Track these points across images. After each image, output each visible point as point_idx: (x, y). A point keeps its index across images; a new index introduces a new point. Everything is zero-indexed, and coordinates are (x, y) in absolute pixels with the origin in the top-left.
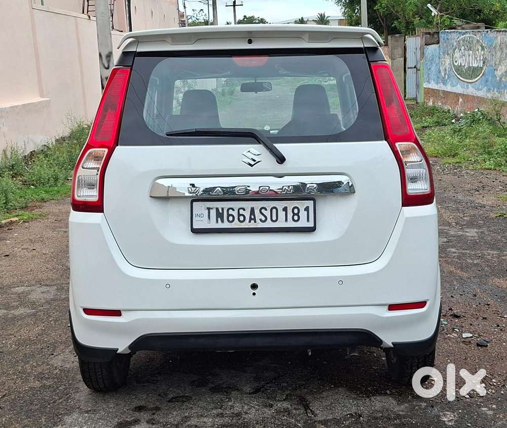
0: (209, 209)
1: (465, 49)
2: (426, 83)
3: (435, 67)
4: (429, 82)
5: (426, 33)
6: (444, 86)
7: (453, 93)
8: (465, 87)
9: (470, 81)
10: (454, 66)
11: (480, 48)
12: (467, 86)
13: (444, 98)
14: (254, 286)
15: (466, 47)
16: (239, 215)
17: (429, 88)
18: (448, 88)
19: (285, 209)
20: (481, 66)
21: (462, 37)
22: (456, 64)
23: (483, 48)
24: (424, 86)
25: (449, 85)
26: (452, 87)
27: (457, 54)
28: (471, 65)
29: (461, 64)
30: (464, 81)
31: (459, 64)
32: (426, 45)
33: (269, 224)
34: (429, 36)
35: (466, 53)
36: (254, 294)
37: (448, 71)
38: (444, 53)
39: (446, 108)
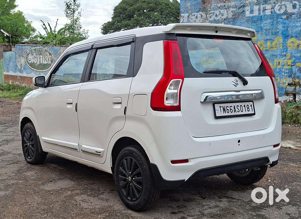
0: (220, 107)
1: (36, 54)
2: (6, 72)
3: (13, 64)
4: (8, 71)
5: (4, 45)
6: (21, 74)
7: (28, 77)
8: (38, 74)
9: (42, 71)
10: (29, 63)
11: (48, 54)
12: (39, 73)
13: (21, 80)
14: (239, 141)
15: (37, 53)
16: (231, 109)
17: (9, 75)
18: (24, 74)
19: (244, 106)
20: (50, 63)
21: (34, 48)
22: (30, 62)
23: (50, 54)
24: (4, 74)
25: (25, 73)
26: (27, 74)
27: (30, 57)
28: (42, 63)
29: (34, 62)
30: (37, 71)
31: (33, 62)
32: (4, 51)
33: (240, 113)
34: (5, 47)
35: (38, 56)
36: (239, 145)
37: (24, 66)
38: (19, 56)
39: (23, 85)
